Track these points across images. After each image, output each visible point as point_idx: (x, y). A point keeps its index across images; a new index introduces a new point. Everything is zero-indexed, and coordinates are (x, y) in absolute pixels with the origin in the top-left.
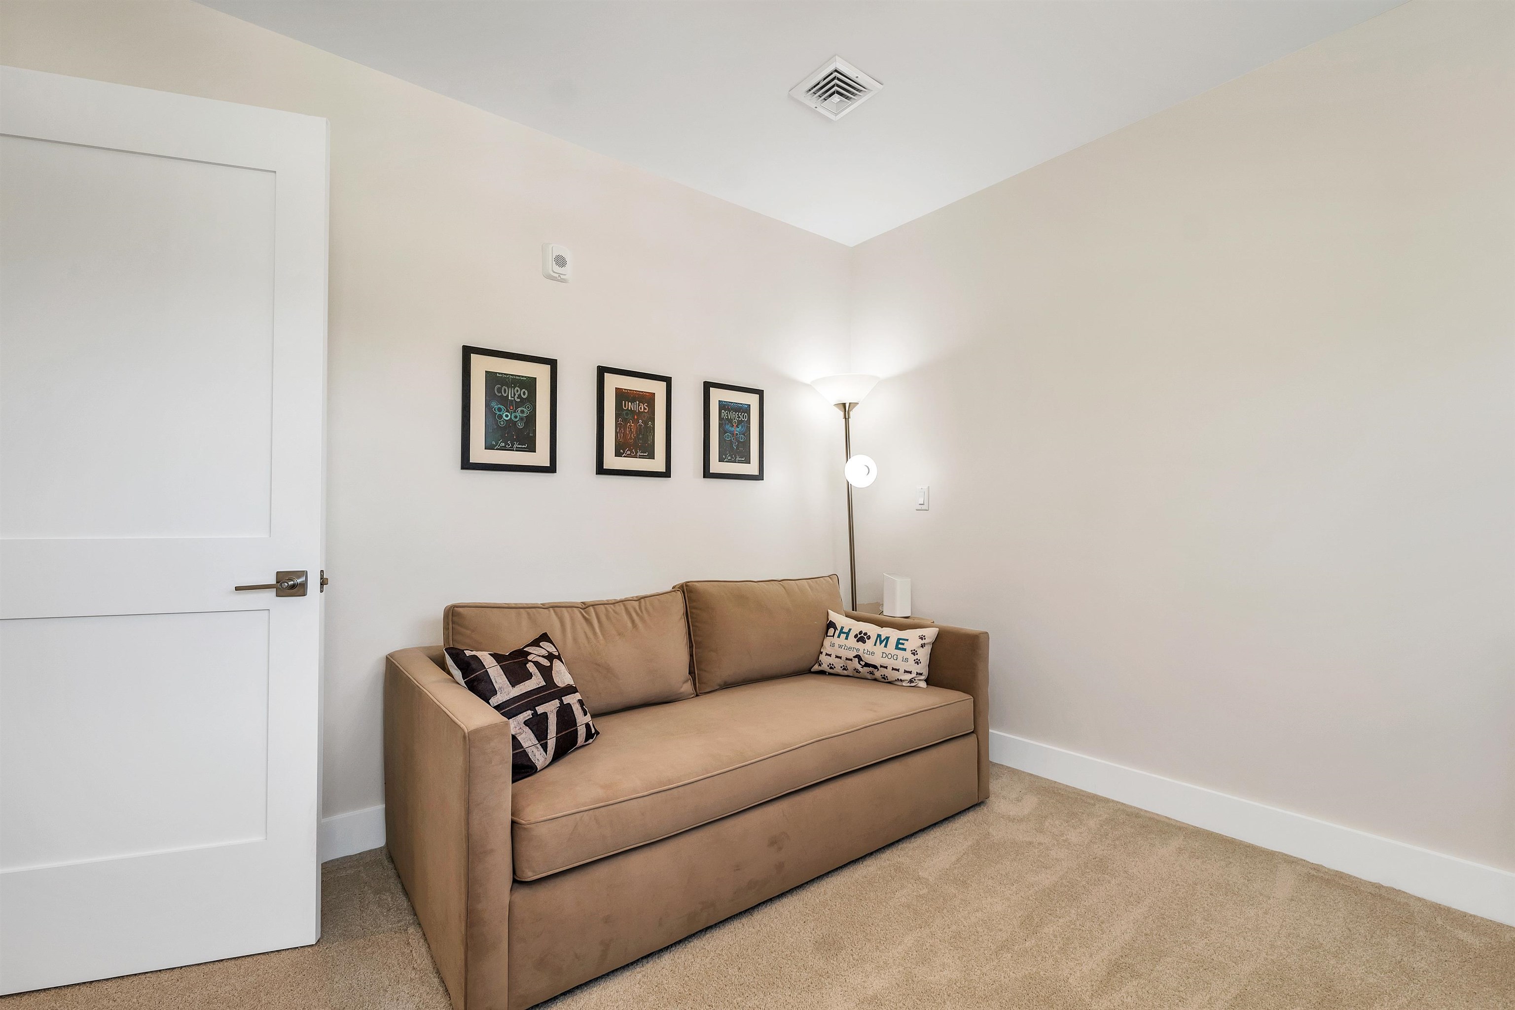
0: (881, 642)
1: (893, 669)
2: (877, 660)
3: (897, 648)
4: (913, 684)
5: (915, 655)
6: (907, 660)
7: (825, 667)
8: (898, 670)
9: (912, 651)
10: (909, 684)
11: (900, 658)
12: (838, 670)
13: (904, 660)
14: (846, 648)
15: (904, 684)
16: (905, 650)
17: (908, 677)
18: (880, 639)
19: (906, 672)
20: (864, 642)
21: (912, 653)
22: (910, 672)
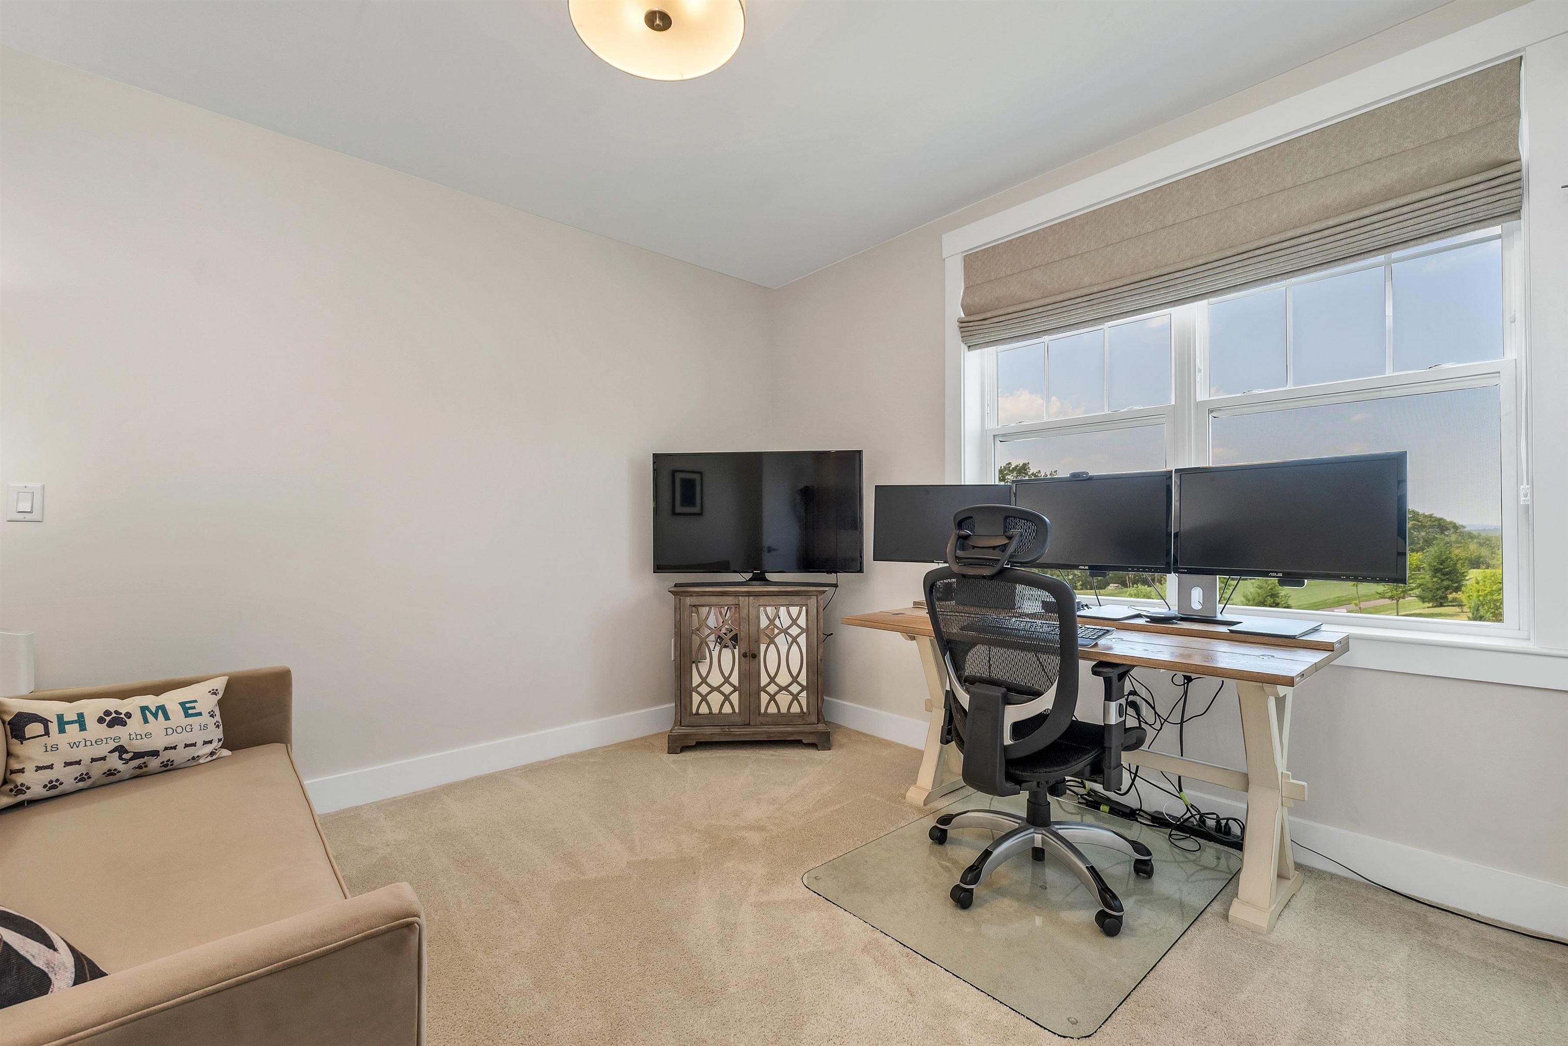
0: (155, 716)
1: (186, 746)
2: (158, 742)
3: (187, 715)
4: (214, 757)
5: (214, 718)
6: (206, 727)
7: (37, 791)
8: (194, 745)
9: (209, 713)
10: (210, 759)
11: (196, 727)
12: (69, 784)
13: (202, 727)
14: (88, 743)
15: (201, 761)
16: (200, 714)
17: (209, 748)
18: (150, 712)
19: (205, 743)
20: (124, 724)
21: (210, 716)
22: (211, 742)
